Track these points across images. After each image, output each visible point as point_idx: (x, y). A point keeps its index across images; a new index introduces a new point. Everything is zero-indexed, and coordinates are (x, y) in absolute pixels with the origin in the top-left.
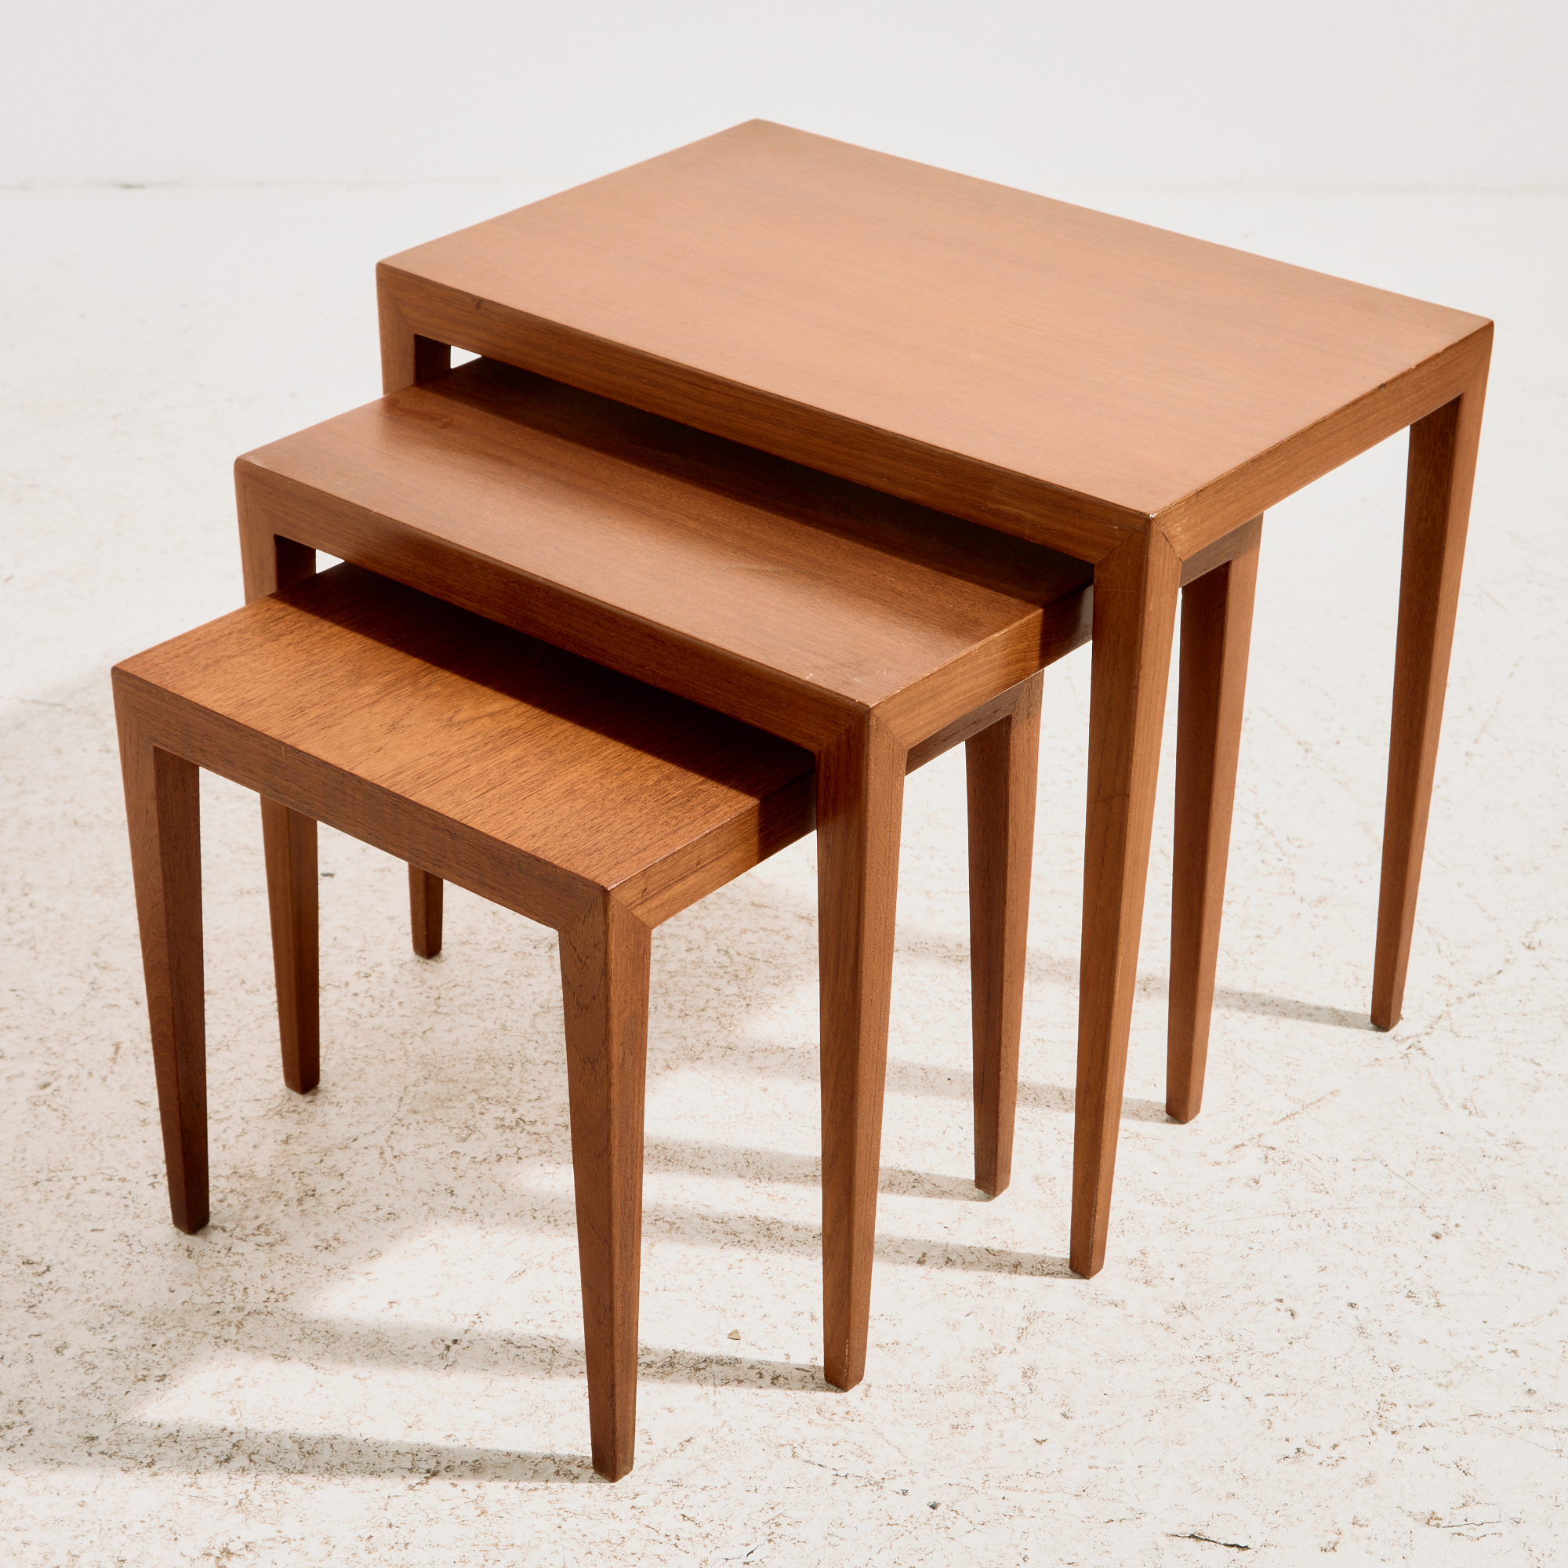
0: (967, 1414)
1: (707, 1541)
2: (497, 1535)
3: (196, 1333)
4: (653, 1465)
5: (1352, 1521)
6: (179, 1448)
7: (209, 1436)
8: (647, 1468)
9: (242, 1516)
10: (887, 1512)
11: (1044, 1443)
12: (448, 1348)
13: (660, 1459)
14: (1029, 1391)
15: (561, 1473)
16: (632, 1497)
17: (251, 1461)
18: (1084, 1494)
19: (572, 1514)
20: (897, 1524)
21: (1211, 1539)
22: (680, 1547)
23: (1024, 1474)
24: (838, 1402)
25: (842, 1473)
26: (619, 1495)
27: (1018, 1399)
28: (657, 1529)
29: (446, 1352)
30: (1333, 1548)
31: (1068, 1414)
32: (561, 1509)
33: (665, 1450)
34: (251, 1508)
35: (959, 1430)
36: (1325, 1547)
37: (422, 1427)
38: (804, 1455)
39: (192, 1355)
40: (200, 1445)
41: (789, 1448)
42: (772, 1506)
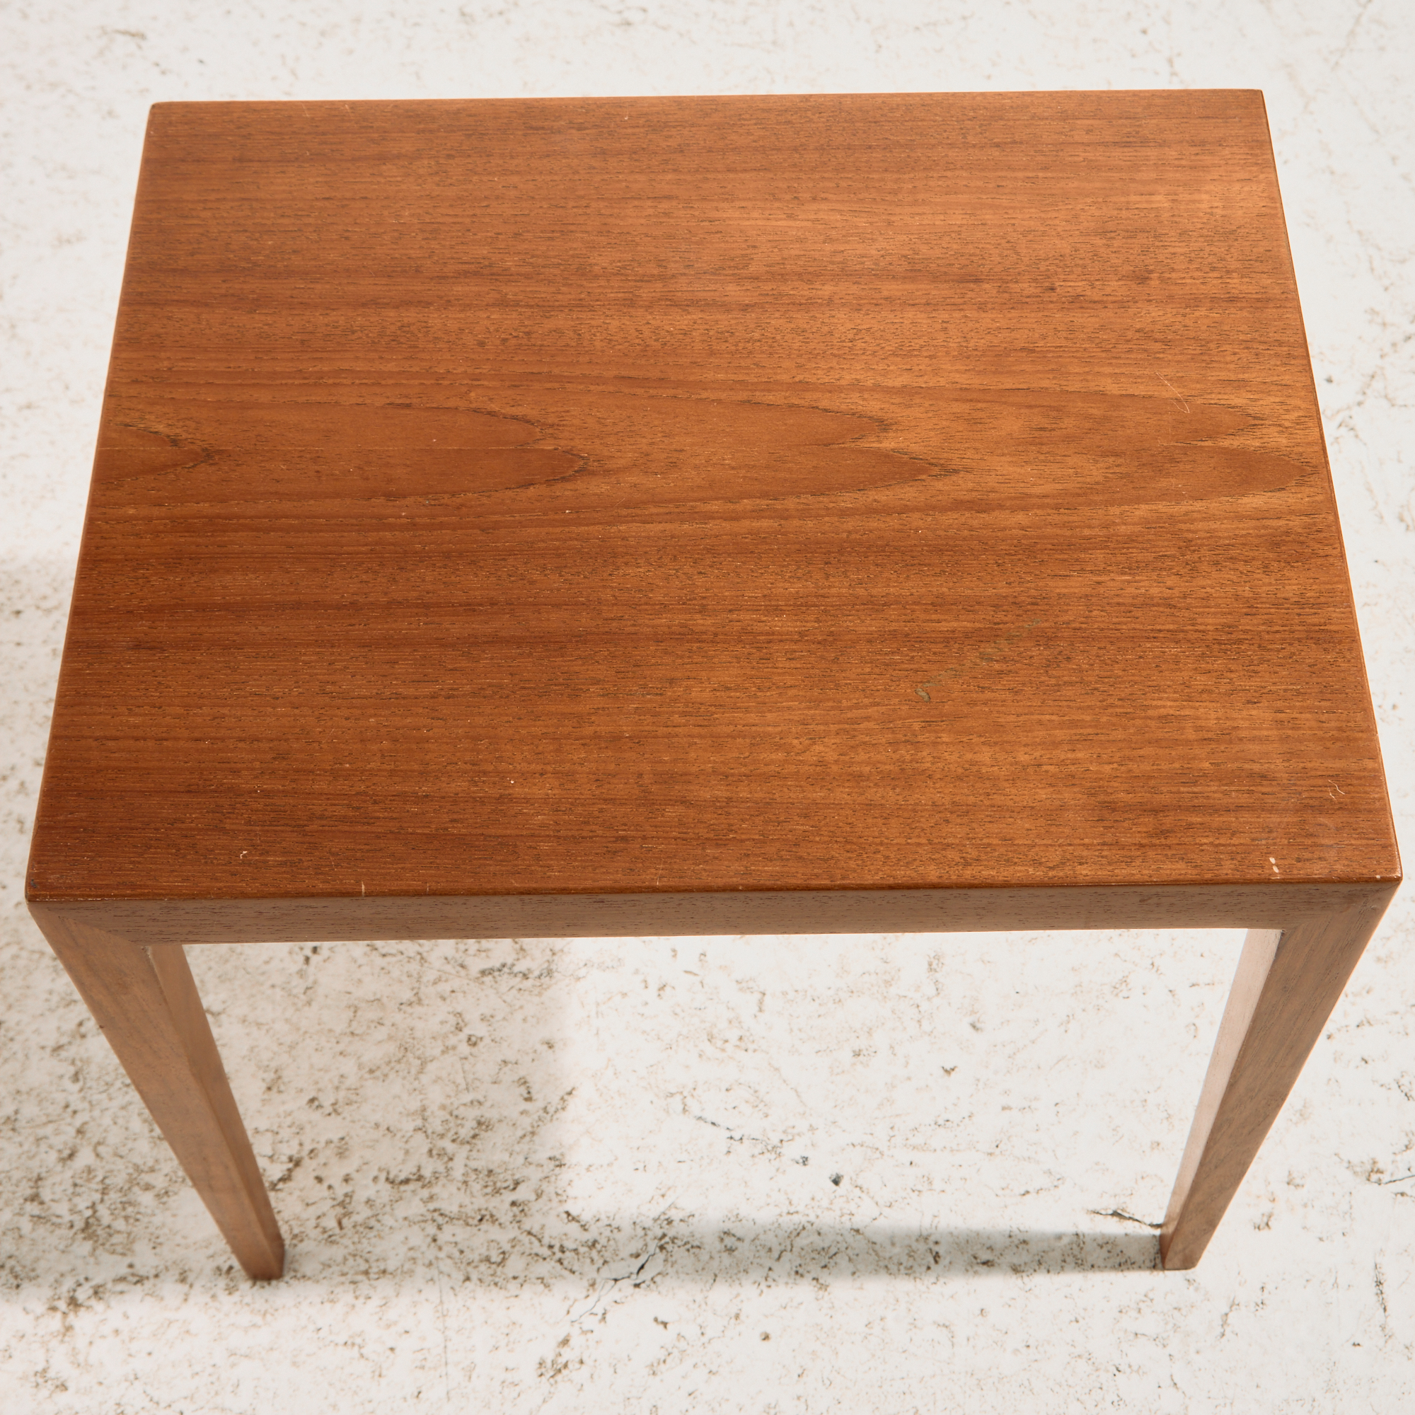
0: (870, 1032)
1: (594, 1253)
2: (368, 1256)
3: (33, 952)
4: (533, 1133)
5: (1286, 1180)
6: (18, 1139)
7: (50, 1118)
8: (527, 1139)
9: (88, 1245)
10: (786, 1194)
11: (953, 1074)
12: (307, 959)
13: (540, 1123)
14: (934, 992)
15: (434, 1152)
16: (512, 1187)
17: (98, 1155)
18: (997, 1151)
19: (447, 1219)
20: (797, 1212)
21: (1136, 1217)
22: (565, 1263)
23: (933, 1123)
24: (730, 1022)
25: (737, 1137)
26: (499, 1185)
27: (925, 1006)
28: (540, 1237)
29: (305, 967)
30: (1267, 1224)
31: (978, 1025)
32: (435, 1210)
33: (545, 1110)
34: (99, 1232)
35: (861, 1057)
36: (1258, 1221)
37: (282, 1088)
38: (695, 1109)
39: (28, 987)
40: (41, 1132)
41: (678, 1098)
42: (663, 1191)
